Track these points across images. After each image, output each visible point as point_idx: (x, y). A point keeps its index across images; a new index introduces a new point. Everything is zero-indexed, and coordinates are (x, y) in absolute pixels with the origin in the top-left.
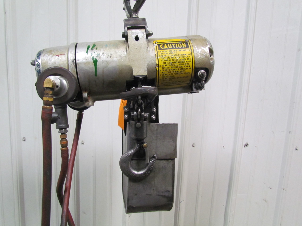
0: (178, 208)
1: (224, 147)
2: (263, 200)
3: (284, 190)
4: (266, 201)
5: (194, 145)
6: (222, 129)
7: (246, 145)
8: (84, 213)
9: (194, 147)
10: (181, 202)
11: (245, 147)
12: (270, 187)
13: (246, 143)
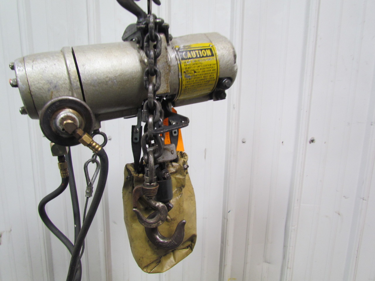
0: (226, 219)
1: (284, 143)
2: (336, 212)
3: (363, 199)
4: (339, 214)
5: (244, 141)
6: (279, 120)
7: (312, 141)
8: (115, 223)
9: (244, 143)
10: (229, 212)
11: (310, 143)
12: (344, 196)
13: (312, 138)
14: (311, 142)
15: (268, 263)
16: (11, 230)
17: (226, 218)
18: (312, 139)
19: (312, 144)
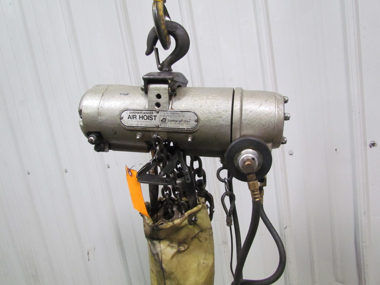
14: (372, 146)
15: (340, 282)
16: (95, 249)
17: (283, 234)
18: (372, 143)
19: (373, 147)
